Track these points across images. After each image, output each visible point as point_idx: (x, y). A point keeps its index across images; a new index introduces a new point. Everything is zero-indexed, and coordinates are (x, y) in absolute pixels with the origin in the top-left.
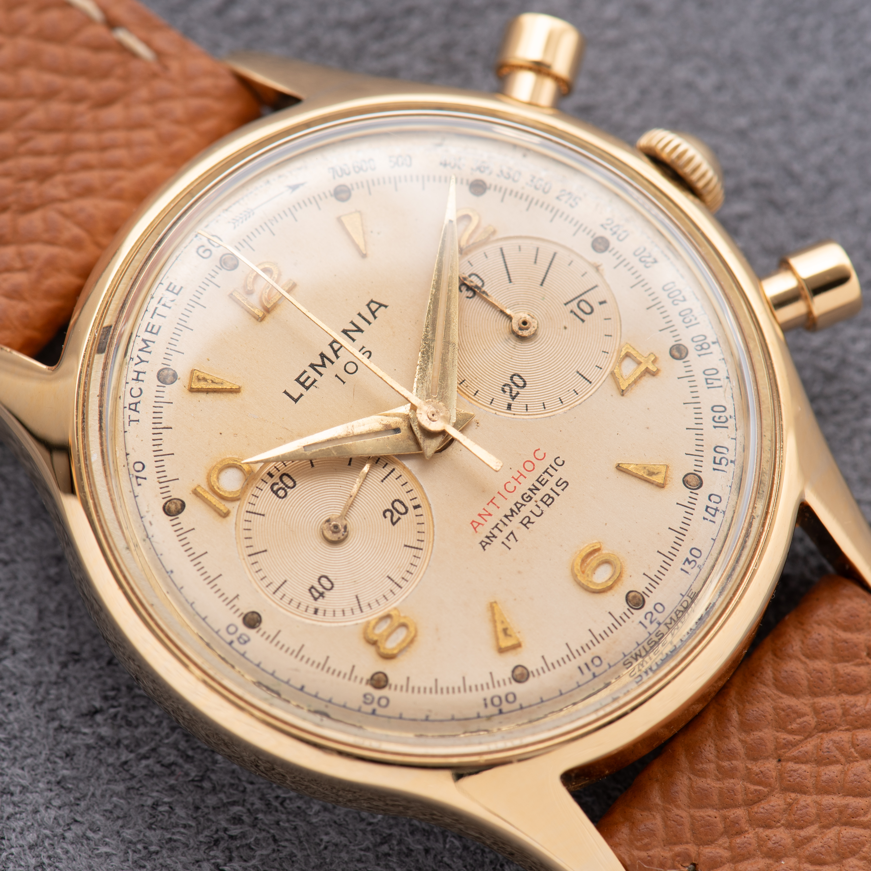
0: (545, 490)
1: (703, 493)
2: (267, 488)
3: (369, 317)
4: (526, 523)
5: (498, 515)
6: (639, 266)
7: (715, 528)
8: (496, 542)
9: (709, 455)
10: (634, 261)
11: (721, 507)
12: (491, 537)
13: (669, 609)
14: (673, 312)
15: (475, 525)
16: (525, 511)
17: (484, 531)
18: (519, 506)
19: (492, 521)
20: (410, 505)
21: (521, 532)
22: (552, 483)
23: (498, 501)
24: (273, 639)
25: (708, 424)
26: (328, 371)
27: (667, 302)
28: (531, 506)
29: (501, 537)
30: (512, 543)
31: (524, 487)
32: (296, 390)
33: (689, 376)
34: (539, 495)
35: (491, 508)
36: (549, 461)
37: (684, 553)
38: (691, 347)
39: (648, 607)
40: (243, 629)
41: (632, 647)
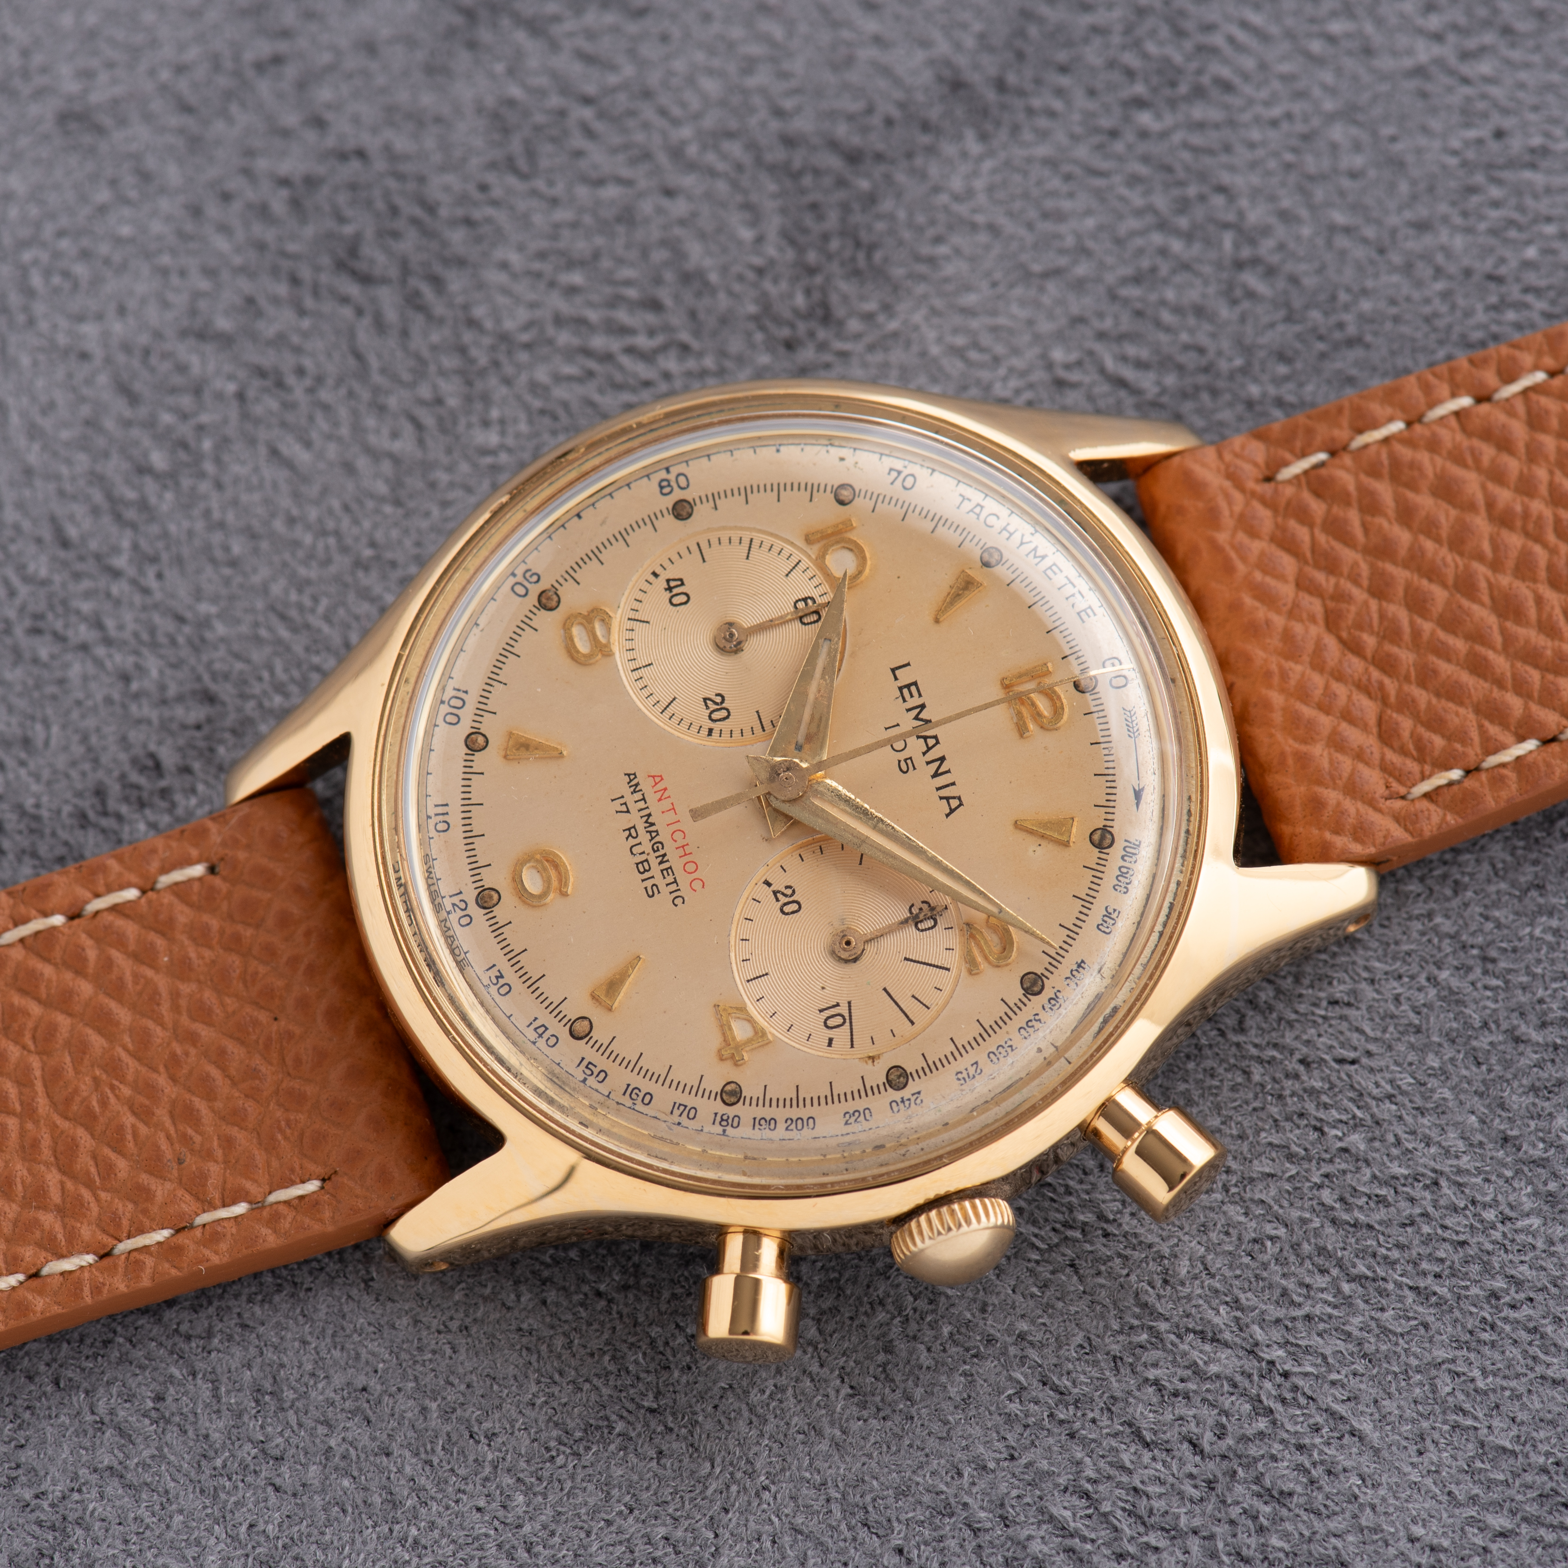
0: (656, 869)
1: (564, 1033)
2: (815, 594)
3: (945, 792)
4: (631, 833)
5: (655, 808)
6: (851, 1106)
7: (522, 1025)
8: (626, 791)
9: (601, 1062)
10: (860, 1104)
11: (540, 1043)
12: (635, 790)
13: (459, 931)
14: (781, 1114)
15: (657, 779)
16: (644, 837)
17: (646, 785)
18: (653, 835)
19: (652, 798)
20: (717, 726)
21: (626, 821)
22: (659, 880)
23: (670, 817)
24: (652, 520)
25: (636, 1081)
26: (908, 722)
27: (794, 1113)
28: (647, 846)
29: (630, 799)
30: (617, 806)
31: (669, 849)
32: (905, 677)
33: (698, 1090)
34: (654, 862)
35: (666, 805)
36: (685, 891)
37: (510, 976)
38: (731, 1111)
39: (474, 910)
40: (678, 494)
41: (438, 871)
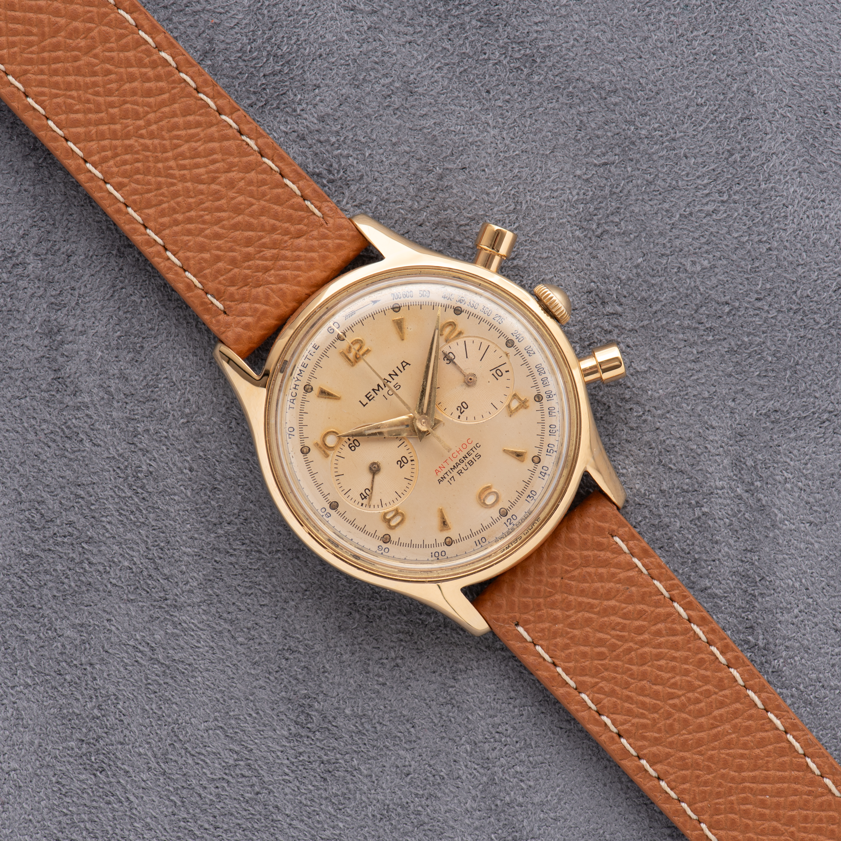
0: (470, 458)
1: (540, 465)
2: (347, 445)
3: (402, 369)
4: (460, 473)
5: (448, 468)
6: (526, 355)
7: (544, 482)
8: (446, 480)
9: (545, 448)
10: (524, 353)
11: (548, 472)
12: (443, 478)
13: (519, 518)
14: (539, 378)
15: (437, 472)
16: (460, 467)
17: (441, 475)
18: (457, 464)
19: (445, 471)
20: (409, 459)
21: (457, 476)
22: (473, 456)
23: (449, 461)
24: (342, 515)
25: (547, 433)
26: (380, 393)
27: (536, 374)
28: (463, 465)
29: (448, 478)
30: (452, 482)
31: (461, 456)
32: (365, 401)
33: (542, 410)
34: (467, 460)
35: (445, 465)
36: (474, 445)
37: (528, 492)
38: (544, 396)
39: (509, 516)
40: (329, 510)
41: (500, 535)
